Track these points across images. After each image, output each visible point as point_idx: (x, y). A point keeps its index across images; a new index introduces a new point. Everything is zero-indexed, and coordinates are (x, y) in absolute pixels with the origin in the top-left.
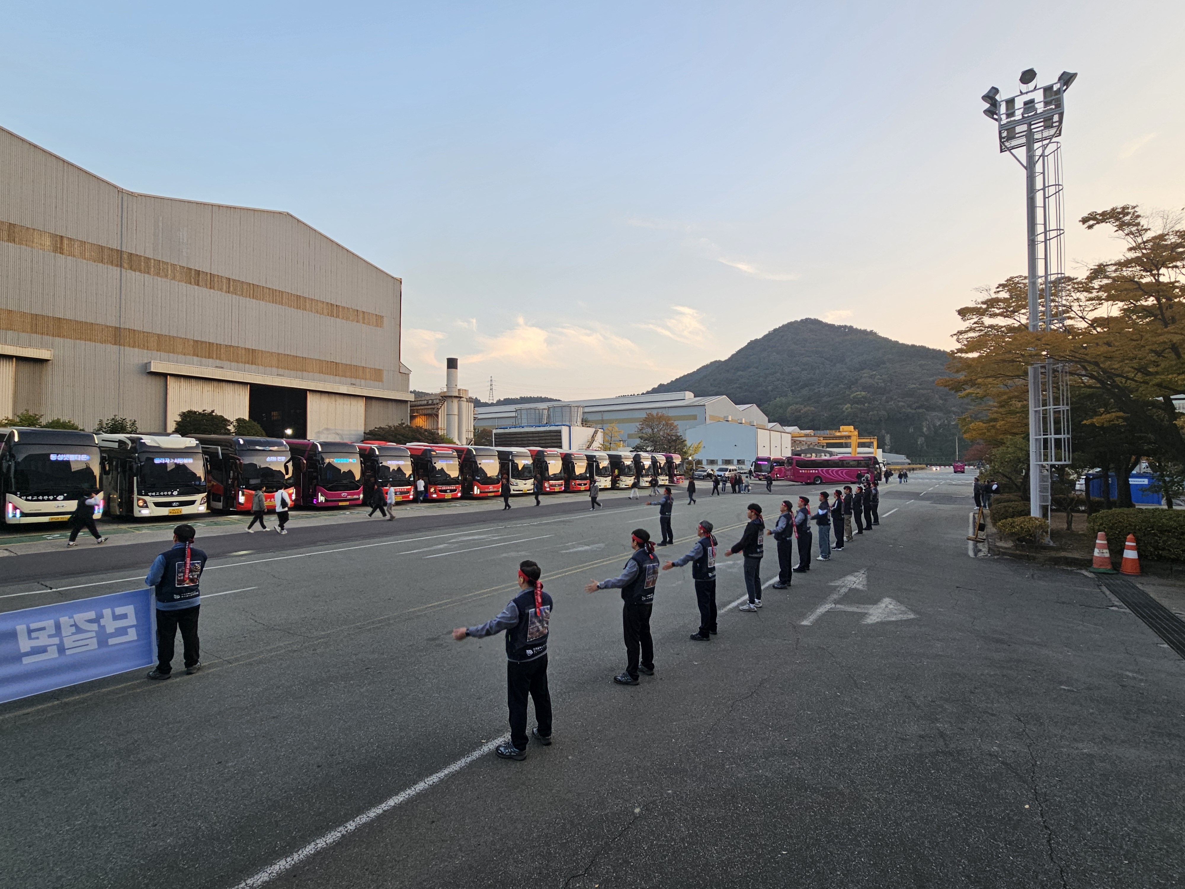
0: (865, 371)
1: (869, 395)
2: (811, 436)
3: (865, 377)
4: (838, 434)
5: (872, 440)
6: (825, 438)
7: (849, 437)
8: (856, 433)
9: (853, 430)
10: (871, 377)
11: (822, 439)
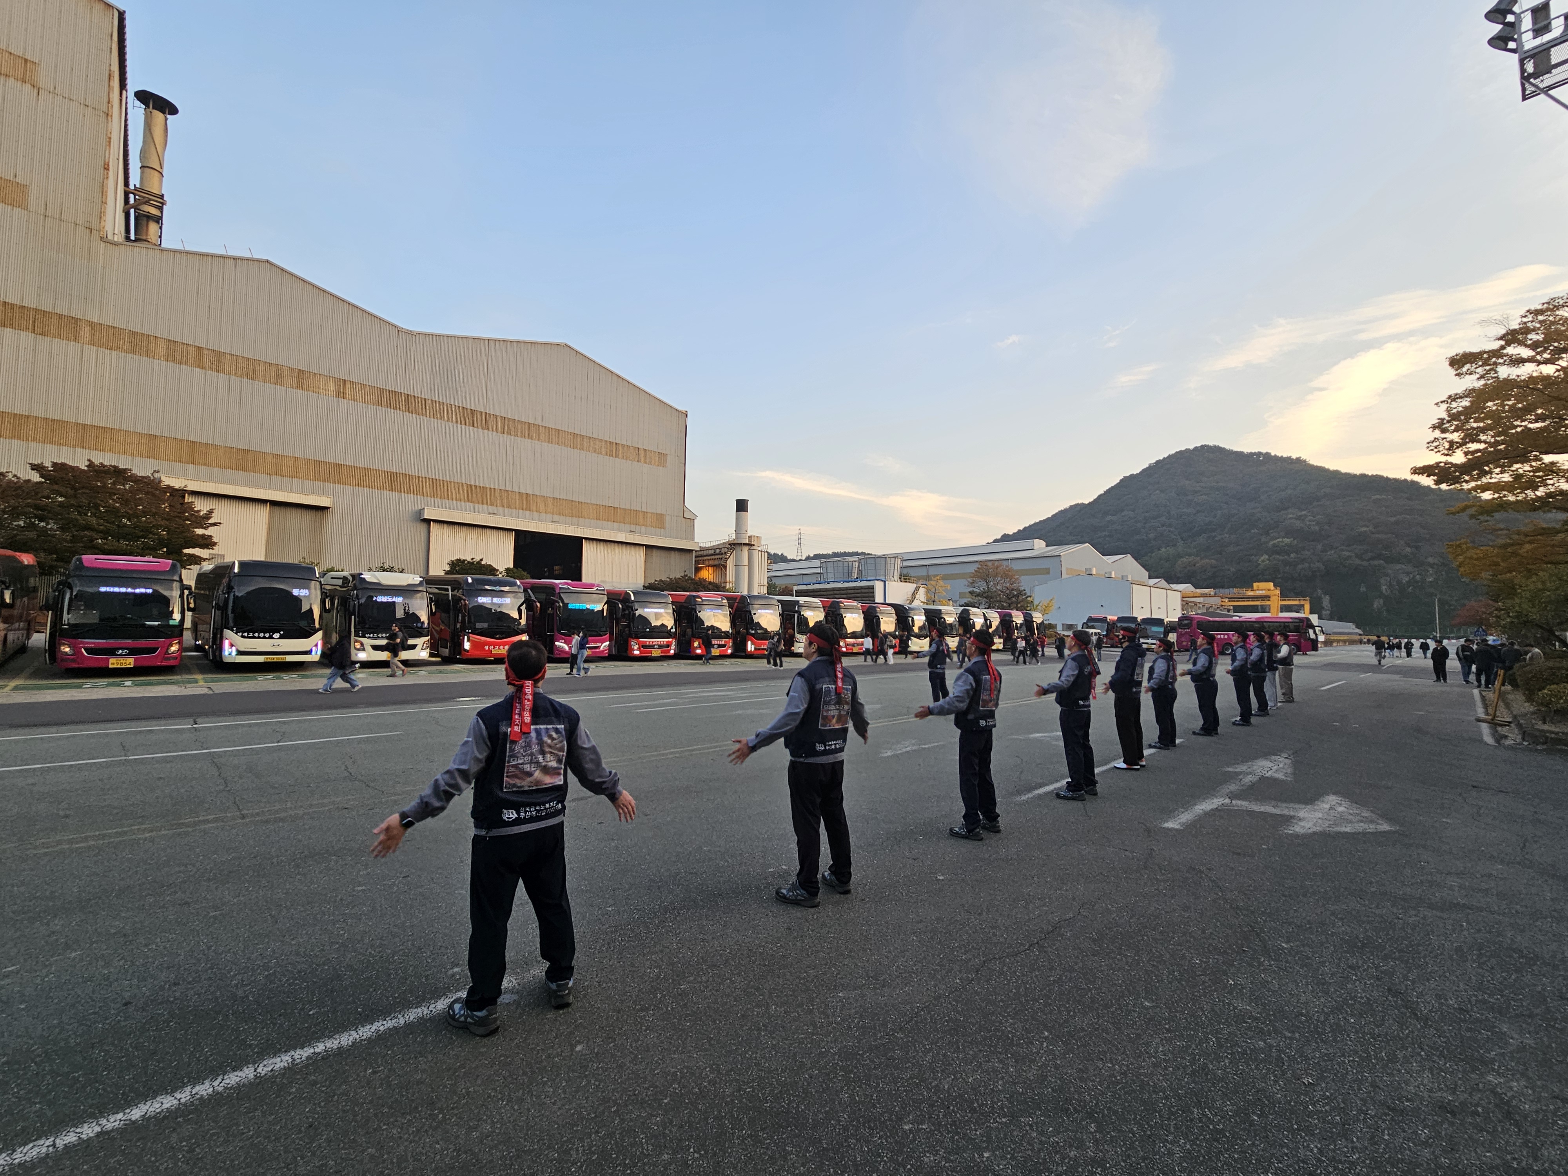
0: (1290, 510)
1: (1295, 542)
2: (1210, 596)
3: (1290, 518)
4: (1250, 593)
5: (1302, 602)
6: (1231, 599)
7: (1267, 597)
8: (1278, 592)
9: (1272, 588)
10: (1299, 518)
11: (1227, 600)
